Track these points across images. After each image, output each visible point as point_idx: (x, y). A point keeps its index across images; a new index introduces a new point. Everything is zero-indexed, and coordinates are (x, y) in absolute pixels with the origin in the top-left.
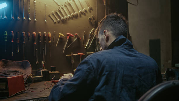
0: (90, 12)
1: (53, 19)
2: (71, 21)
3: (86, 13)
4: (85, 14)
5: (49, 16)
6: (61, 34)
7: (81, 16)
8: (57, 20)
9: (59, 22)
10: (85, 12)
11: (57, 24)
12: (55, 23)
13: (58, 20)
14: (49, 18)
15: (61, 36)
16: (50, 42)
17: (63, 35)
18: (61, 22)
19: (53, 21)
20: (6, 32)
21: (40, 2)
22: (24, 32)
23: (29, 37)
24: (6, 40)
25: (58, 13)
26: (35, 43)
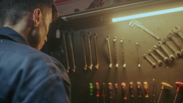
1: (151, 61)
5: (145, 58)
8: (157, 61)
9: (160, 65)
11: (158, 68)
12: (154, 67)
13: (159, 61)
14: (145, 60)
15: (165, 86)
16: (147, 96)
17: (169, 85)
18: (164, 64)
19: (151, 64)
20: (91, 84)
21: (129, 41)
22: (110, 84)
23: (116, 89)
24: (91, 94)
25: (158, 51)
26: (126, 98)
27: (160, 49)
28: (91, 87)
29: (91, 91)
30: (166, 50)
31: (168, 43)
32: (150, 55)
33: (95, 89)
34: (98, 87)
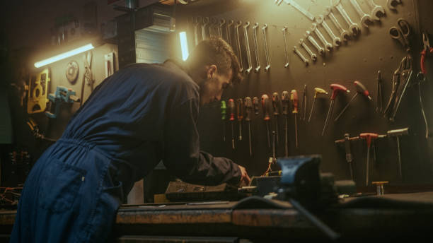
0: (395, 11)
1: (303, 57)
2: (344, 50)
3: (383, 19)
4: (379, 23)
5: (295, 52)
6: (318, 89)
7: (368, 32)
8: (310, 56)
9: (315, 61)
10: (378, 19)
11: (311, 66)
12: (307, 64)
13: (313, 54)
14: (295, 56)
15: (318, 93)
16: (295, 112)
17: (324, 91)
18: (320, 59)
19: (302, 60)
20: (223, 102)
21: (276, 26)
22: (248, 98)
23: (254, 105)
24: (223, 118)
25: (312, 39)
26: (267, 118)
27: (314, 34)
28: (224, 106)
29: (224, 112)
30: (322, 37)
31: (325, 24)
32: (302, 46)
33: (228, 109)
34: (232, 105)
